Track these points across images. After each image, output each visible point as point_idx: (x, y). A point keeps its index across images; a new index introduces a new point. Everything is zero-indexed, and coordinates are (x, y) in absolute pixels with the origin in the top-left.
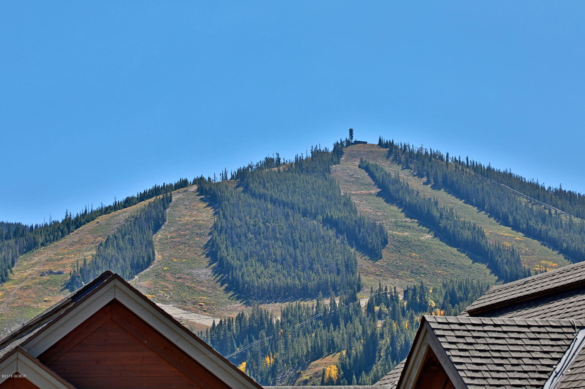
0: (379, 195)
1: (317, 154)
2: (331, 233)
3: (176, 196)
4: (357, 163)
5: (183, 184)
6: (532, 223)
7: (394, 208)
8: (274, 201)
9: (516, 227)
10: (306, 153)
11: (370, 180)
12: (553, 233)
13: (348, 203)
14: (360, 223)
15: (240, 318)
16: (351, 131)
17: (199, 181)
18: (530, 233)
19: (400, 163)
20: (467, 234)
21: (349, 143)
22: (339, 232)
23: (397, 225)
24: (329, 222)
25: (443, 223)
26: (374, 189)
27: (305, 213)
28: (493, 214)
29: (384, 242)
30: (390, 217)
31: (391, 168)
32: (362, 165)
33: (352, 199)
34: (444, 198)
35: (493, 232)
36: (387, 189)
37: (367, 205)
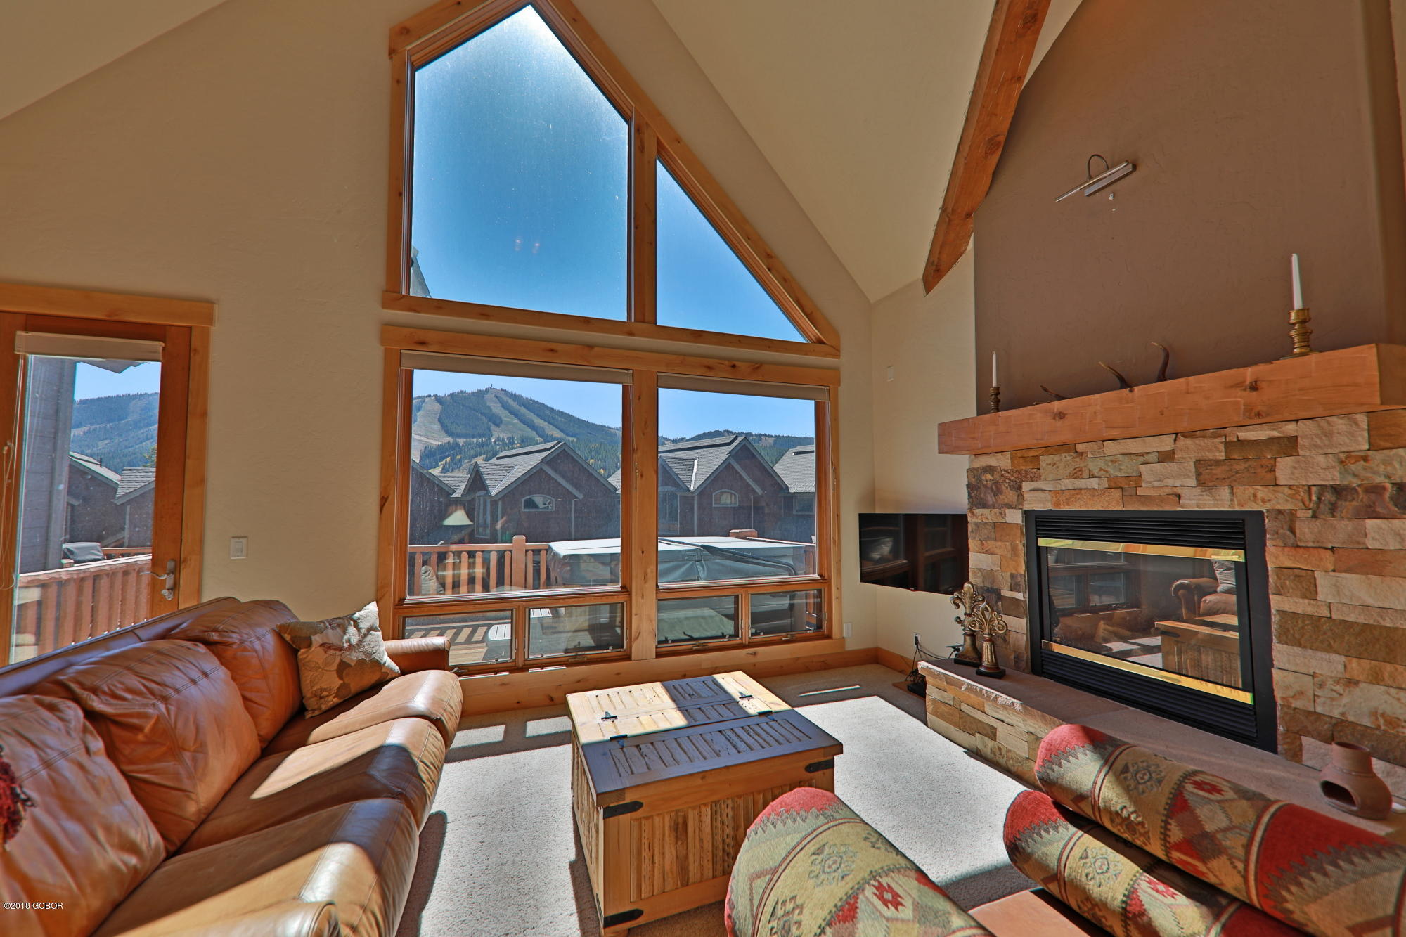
0: (501, 407)
2: (483, 417)
3: (426, 400)
5: (430, 396)
6: (550, 419)
7: (506, 411)
8: (463, 404)
9: (545, 420)
11: (498, 401)
12: (556, 423)
14: (493, 414)
15: (449, 443)
17: (436, 396)
18: (549, 422)
20: (529, 421)
22: (486, 417)
23: (506, 417)
24: (482, 413)
25: (521, 417)
26: (499, 405)
27: (474, 410)
28: (538, 415)
29: (501, 422)
30: (504, 414)
31: (505, 398)
32: (496, 397)
33: (492, 407)
34: (523, 410)
35: (539, 422)
36: (504, 406)
37: (497, 410)
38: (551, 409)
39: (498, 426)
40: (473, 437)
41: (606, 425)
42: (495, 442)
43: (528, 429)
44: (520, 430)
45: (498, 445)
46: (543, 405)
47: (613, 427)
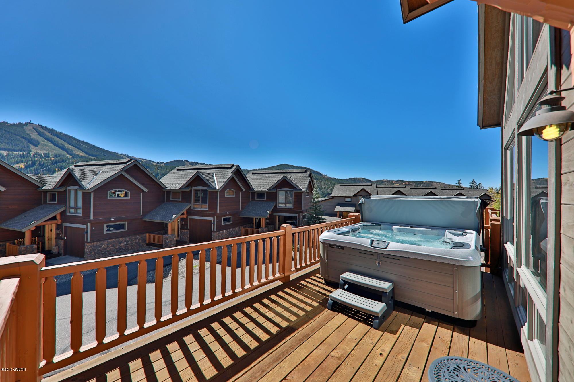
0: (38, 135)
1: (19, 123)
2: (23, 140)
4: (32, 127)
6: (77, 146)
7: (42, 138)
8: (4, 130)
9: (73, 146)
10: (16, 122)
11: (35, 131)
12: (81, 148)
13: (28, 134)
14: (32, 139)
16: (30, 121)
18: (76, 147)
19: (44, 129)
20: (61, 145)
21: (29, 123)
22: (26, 140)
23: (42, 141)
24: (22, 137)
25: (55, 143)
26: (37, 133)
27: (15, 134)
28: (67, 143)
29: (39, 144)
30: (40, 139)
31: (41, 130)
32: (33, 128)
33: (30, 134)
34: (55, 138)
35: (67, 146)
36: (40, 134)
37: (34, 136)
38: (77, 140)
39: (36, 146)
40: (14, 151)
41: (116, 152)
42: (34, 155)
43: (60, 150)
44: (53, 149)
45: (36, 157)
46: (71, 137)
47: (120, 153)
